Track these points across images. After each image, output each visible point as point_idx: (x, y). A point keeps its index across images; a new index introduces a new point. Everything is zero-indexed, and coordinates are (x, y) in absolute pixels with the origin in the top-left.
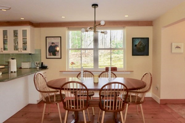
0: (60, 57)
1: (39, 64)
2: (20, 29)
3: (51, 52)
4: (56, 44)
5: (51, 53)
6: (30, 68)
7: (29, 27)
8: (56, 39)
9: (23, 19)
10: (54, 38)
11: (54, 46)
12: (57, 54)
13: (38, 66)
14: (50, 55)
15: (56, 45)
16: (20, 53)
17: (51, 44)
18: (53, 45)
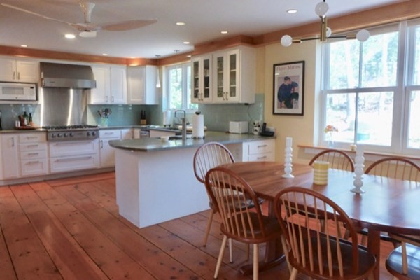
0: (300, 112)
1: (259, 126)
2: (226, 54)
3: (283, 99)
4: (293, 80)
5: (283, 102)
6: (242, 134)
7: (241, 47)
8: (293, 68)
9: (226, 32)
10: (289, 65)
11: (289, 85)
12: (294, 105)
13: (256, 130)
14: (281, 107)
15: (293, 83)
16: (225, 102)
17: (283, 82)
18: (287, 83)
